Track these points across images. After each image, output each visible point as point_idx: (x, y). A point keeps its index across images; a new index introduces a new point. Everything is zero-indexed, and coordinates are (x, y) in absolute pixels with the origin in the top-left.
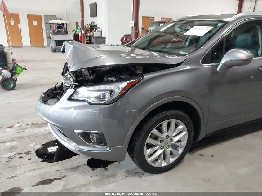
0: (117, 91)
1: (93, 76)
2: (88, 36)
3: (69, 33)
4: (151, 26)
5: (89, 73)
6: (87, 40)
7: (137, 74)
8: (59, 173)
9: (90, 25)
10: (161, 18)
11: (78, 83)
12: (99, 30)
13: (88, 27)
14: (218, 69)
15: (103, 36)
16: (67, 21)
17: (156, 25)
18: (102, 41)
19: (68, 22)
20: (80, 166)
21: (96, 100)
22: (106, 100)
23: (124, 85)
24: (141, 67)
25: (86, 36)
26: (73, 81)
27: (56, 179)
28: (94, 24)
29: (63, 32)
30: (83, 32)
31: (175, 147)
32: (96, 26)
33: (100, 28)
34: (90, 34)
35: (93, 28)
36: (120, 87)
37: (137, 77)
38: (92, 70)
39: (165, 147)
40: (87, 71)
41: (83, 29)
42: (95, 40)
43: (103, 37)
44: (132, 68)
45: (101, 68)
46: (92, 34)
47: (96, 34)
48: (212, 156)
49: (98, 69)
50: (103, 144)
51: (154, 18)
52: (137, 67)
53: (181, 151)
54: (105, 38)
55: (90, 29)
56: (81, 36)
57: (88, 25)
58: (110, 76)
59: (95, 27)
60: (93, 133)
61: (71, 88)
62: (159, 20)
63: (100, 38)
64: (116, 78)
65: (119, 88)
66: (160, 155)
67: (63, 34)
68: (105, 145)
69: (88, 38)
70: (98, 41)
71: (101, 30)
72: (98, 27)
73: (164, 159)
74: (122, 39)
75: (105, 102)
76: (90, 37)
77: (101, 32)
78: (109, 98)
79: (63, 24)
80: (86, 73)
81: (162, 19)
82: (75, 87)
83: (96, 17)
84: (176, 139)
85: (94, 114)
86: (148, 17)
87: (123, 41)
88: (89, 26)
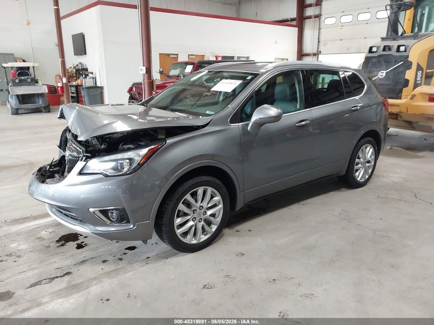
0: (138, 159)
1: (105, 145)
2: (73, 86)
3: (39, 81)
4: (173, 69)
5: (99, 142)
6: (73, 91)
7: (159, 139)
8: (59, 271)
9: (74, 68)
10: (189, 55)
11: (90, 154)
12: (90, 75)
13: (71, 71)
14: (249, 128)
15: (99, 84)
16: (34, 63)
17: (181, 67)
18: (96, 93)
19: (36, 65)
20: (86, 260)
21: (112, 171)
22: (125, 170)
23: (144, 151)
24: (164, 131)
25: (70, 86)
26: (83, 152)
27: (57, 277)
28: (82, 66)
29: (29, 80)
30: (65, 80)
31: (209, 223)
32: (86, 70)
33: (92, 73)
34: (77, 82)
35: (81, 73)
36: (141, 154)
37: (158, 142)
38: (102, 138)
39: (197, 219)
40: (96, 140)
41: (65, 76)
42: (86, 93)
43: (98, 87)
44: (152, 133)
45: (111, 136)
46: (80, 83)
47: (88, 82)
48: (250, 231)
49: (107, 136)
50: (125, 222)
51: (177, 55)
52: (158, 130)
53: (214, 228)
54: (102, 88)
55: (76, 74)
56: (62, 88)
57: (73, 67)
58: (126, 144)
59: (84, 72)
60: (113, 210)
61: (81, 160)
62: (186, 59)
63: (94, 89)
64: (133, 145)
65: (139, 156)
66: (191, 227)
67: (29, 84)
68: (128, 222)
69: (73, 89)
70: (91, 94)
71: (94, 76)
72: (89, 71)
73: (195, 234)
74: (130, 90)
75: (124, 172)
76: (77, 87)
77: (95, 78)
78: (128, 167)
79: (28, 68)
80: (95, 142)
81: (190, 57)
82: (86, 159)
83: (84, 56)
84: (209, 212)
85: (109, 190)
86: (169, 55)
87: (132, 92)
88: (75, 70)
